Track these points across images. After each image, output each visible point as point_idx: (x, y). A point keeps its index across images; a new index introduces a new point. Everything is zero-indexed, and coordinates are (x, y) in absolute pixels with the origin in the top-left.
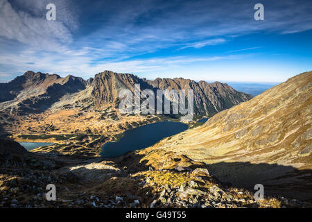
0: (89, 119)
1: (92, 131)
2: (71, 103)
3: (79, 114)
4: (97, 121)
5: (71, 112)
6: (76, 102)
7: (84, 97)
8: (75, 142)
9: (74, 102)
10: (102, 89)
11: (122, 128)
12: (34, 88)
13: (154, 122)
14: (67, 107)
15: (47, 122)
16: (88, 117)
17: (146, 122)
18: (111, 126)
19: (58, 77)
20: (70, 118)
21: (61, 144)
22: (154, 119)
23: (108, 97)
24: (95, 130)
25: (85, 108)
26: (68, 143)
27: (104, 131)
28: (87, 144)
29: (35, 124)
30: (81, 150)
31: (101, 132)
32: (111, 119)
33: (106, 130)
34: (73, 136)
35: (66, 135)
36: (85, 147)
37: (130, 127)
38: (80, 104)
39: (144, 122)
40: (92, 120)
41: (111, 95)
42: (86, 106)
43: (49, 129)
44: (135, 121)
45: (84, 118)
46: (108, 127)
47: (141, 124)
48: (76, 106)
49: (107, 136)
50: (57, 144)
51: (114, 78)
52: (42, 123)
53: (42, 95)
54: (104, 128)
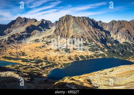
0: (48, 50)
1: (48, 59)
2: (40, 39)
3: (43, 46)
4: (53, 52)
5: (38, 45)
6: (43, 38)
7: (49, 34)
8: (33, 65)
9: (42, 38)
10: (62, 29)
11: (71, 59)
12: (20, 28)
13: (100, 57)
14: (37, 41)
15: (22, 50)
16: (48, 49)
17: (93, 57)
18: (63, 57)
19: (36, 21)
20: (36, 49)
21: (24, 64)
22: (100, 55)
23: (66, 35)
24: (50, 58)
25: (48, 43)
26: (28, 65)
27: (56, 60)
28: (41, 67)
29: (14, 51)
30: (35, 70)
31: (54, 60)
32: (64, 52)
33: (58, 59)
34: (33, 60)
35: (30, 59)
36: (39, 69)
37: (77, 59)
38: (45, 39)
39: (91, 57)
40: (50, 51)
41: (68, 34)
42: (49, 41)
43: (21, 54)
44: (83, 55)
45: (46, 49)
46: (60, 57)
47: (88, 57)
48: (42, 41)
49: (57, 63)
50: (22, 64)
51: (72, 20)
52: (19, 50)
53: (23, 32)
54: (57, 57)
